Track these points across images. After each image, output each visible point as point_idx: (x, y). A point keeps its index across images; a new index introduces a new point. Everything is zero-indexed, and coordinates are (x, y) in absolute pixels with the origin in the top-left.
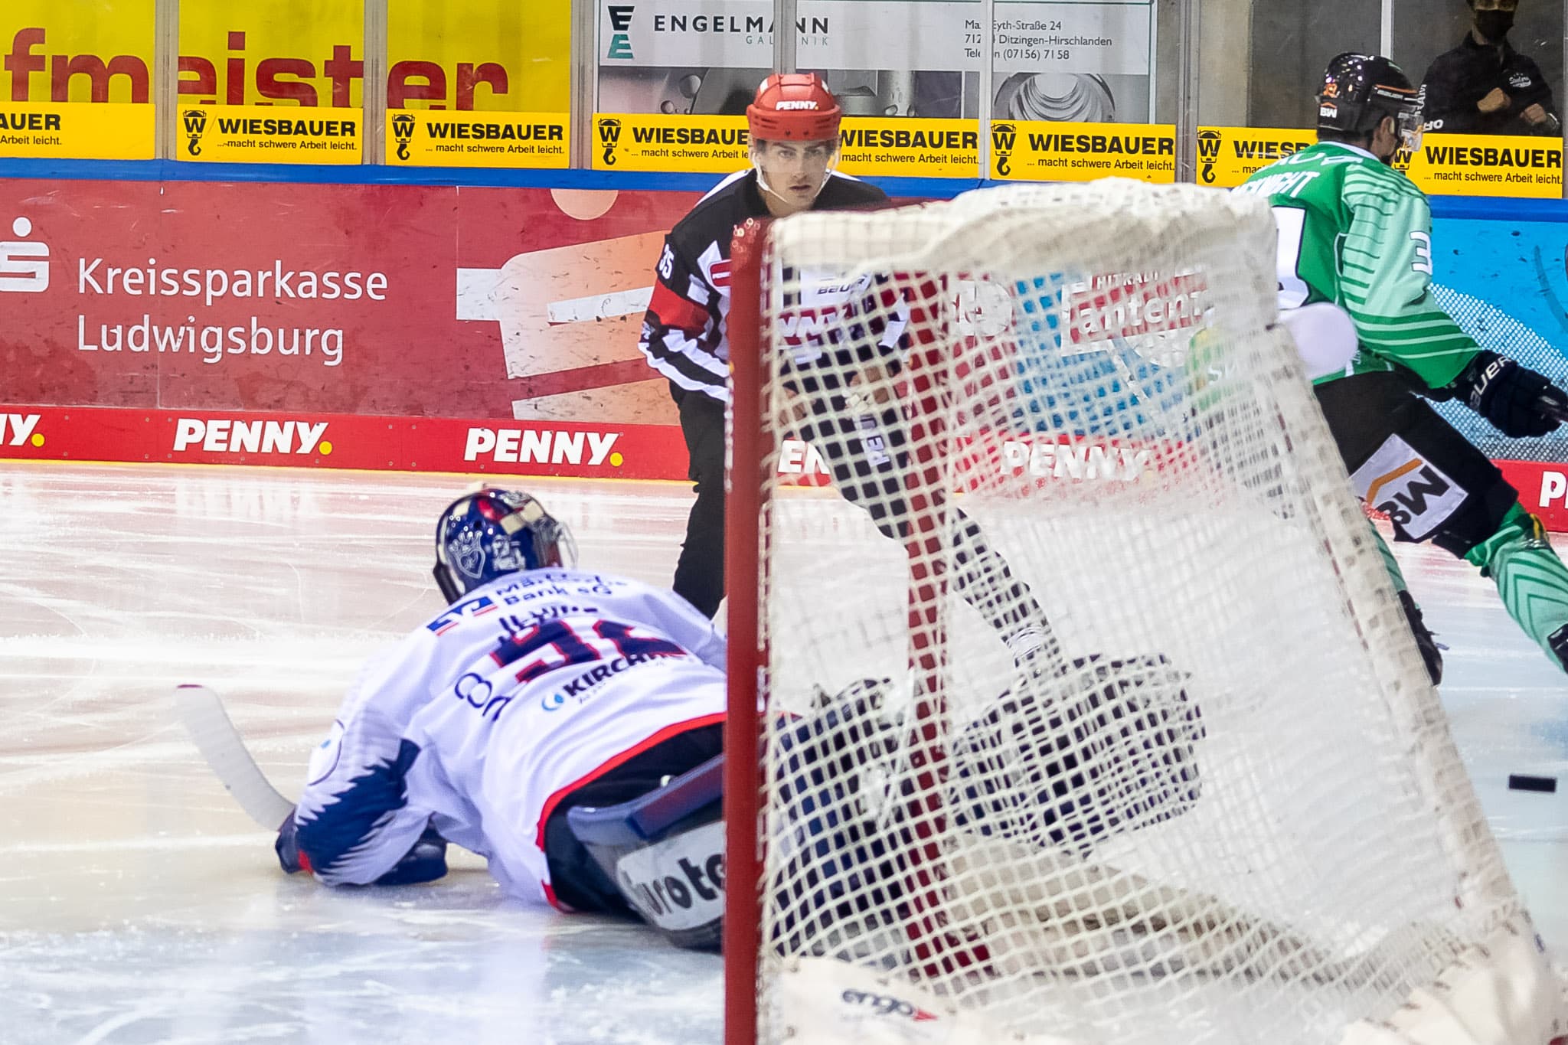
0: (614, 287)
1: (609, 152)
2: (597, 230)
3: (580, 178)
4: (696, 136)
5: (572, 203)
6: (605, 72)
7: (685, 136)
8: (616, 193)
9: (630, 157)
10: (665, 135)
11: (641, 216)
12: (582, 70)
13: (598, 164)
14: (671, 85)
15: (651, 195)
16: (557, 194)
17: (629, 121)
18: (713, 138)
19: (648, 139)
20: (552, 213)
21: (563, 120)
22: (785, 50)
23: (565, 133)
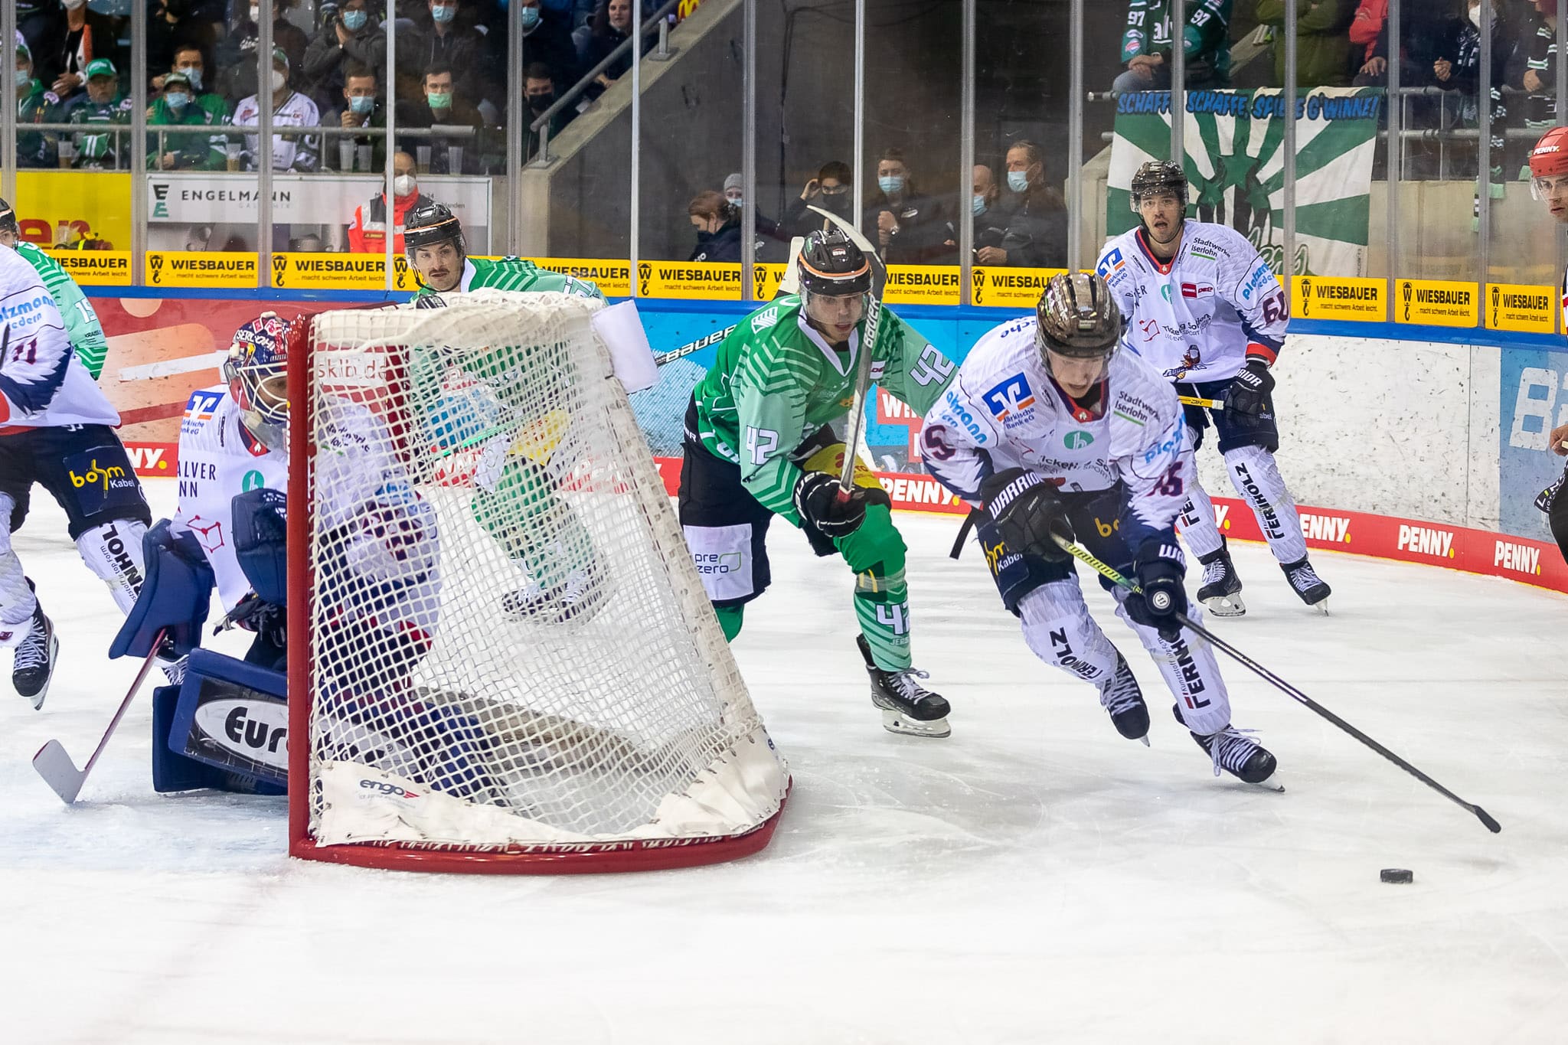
0: (160, 359)
1: (156, 275)
2: (148, 324)
3: (138, 291)
4: (211, 265)
5: (133, 307)
6: (152, 226)
7: (205, 265)
8: (160, 301)
9: (170, 278)
10: (191, 265)
11: (177, 314)
12: (139, 225)
13: (149, 282)
14: (192, 235)
15: (183, 301)
16: (126, 302)
17: (168, 257)
18: (221, 266)
19: (181, 267)
20: (121, 313)
21: (127, 255)
22: (265, 212)
23: (129, 264)
